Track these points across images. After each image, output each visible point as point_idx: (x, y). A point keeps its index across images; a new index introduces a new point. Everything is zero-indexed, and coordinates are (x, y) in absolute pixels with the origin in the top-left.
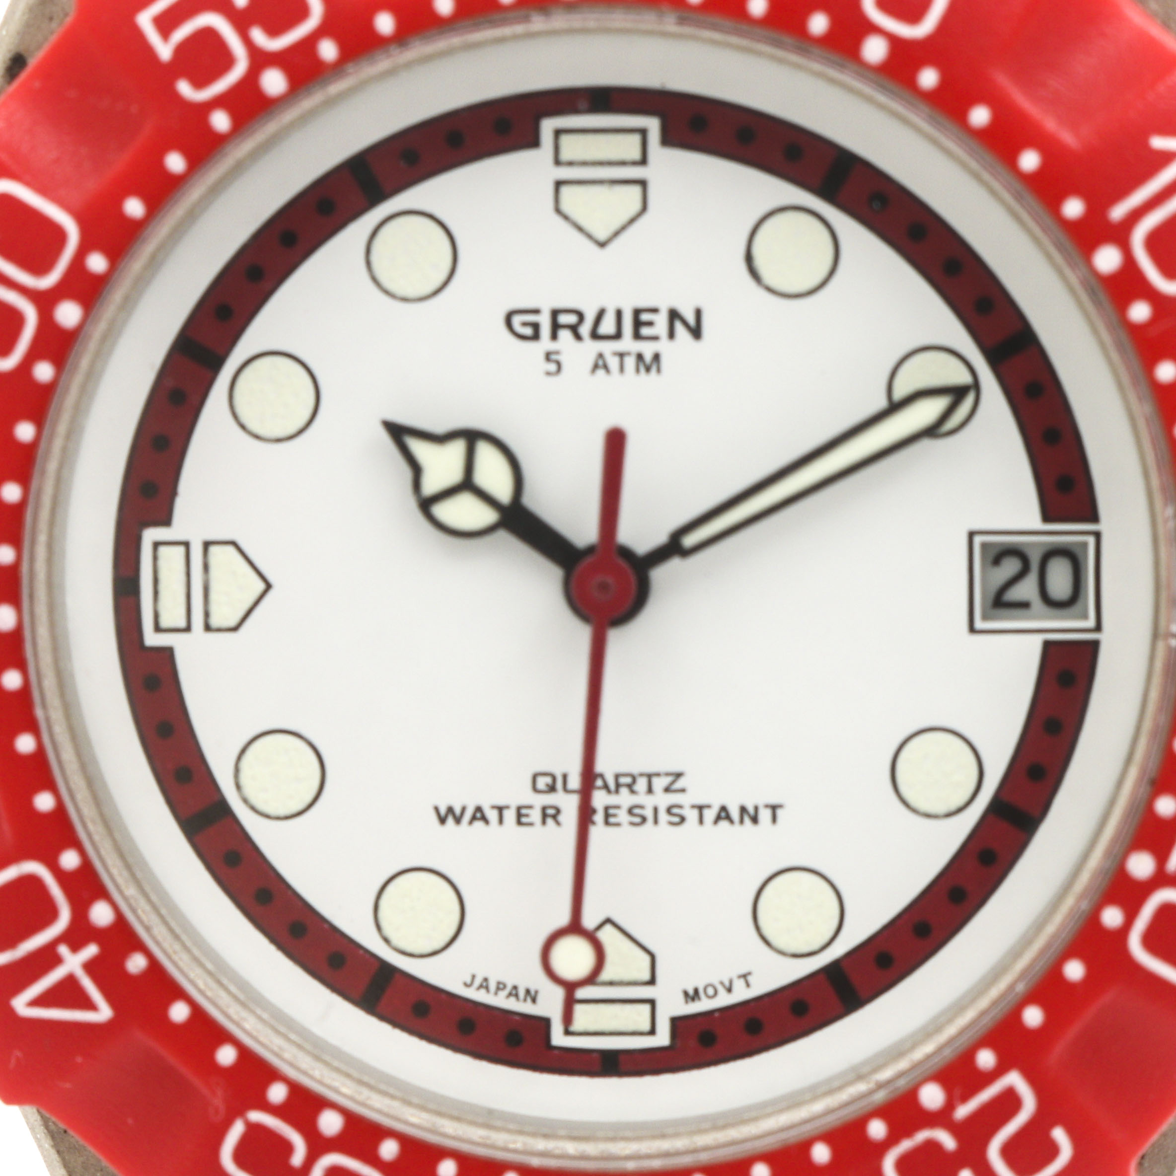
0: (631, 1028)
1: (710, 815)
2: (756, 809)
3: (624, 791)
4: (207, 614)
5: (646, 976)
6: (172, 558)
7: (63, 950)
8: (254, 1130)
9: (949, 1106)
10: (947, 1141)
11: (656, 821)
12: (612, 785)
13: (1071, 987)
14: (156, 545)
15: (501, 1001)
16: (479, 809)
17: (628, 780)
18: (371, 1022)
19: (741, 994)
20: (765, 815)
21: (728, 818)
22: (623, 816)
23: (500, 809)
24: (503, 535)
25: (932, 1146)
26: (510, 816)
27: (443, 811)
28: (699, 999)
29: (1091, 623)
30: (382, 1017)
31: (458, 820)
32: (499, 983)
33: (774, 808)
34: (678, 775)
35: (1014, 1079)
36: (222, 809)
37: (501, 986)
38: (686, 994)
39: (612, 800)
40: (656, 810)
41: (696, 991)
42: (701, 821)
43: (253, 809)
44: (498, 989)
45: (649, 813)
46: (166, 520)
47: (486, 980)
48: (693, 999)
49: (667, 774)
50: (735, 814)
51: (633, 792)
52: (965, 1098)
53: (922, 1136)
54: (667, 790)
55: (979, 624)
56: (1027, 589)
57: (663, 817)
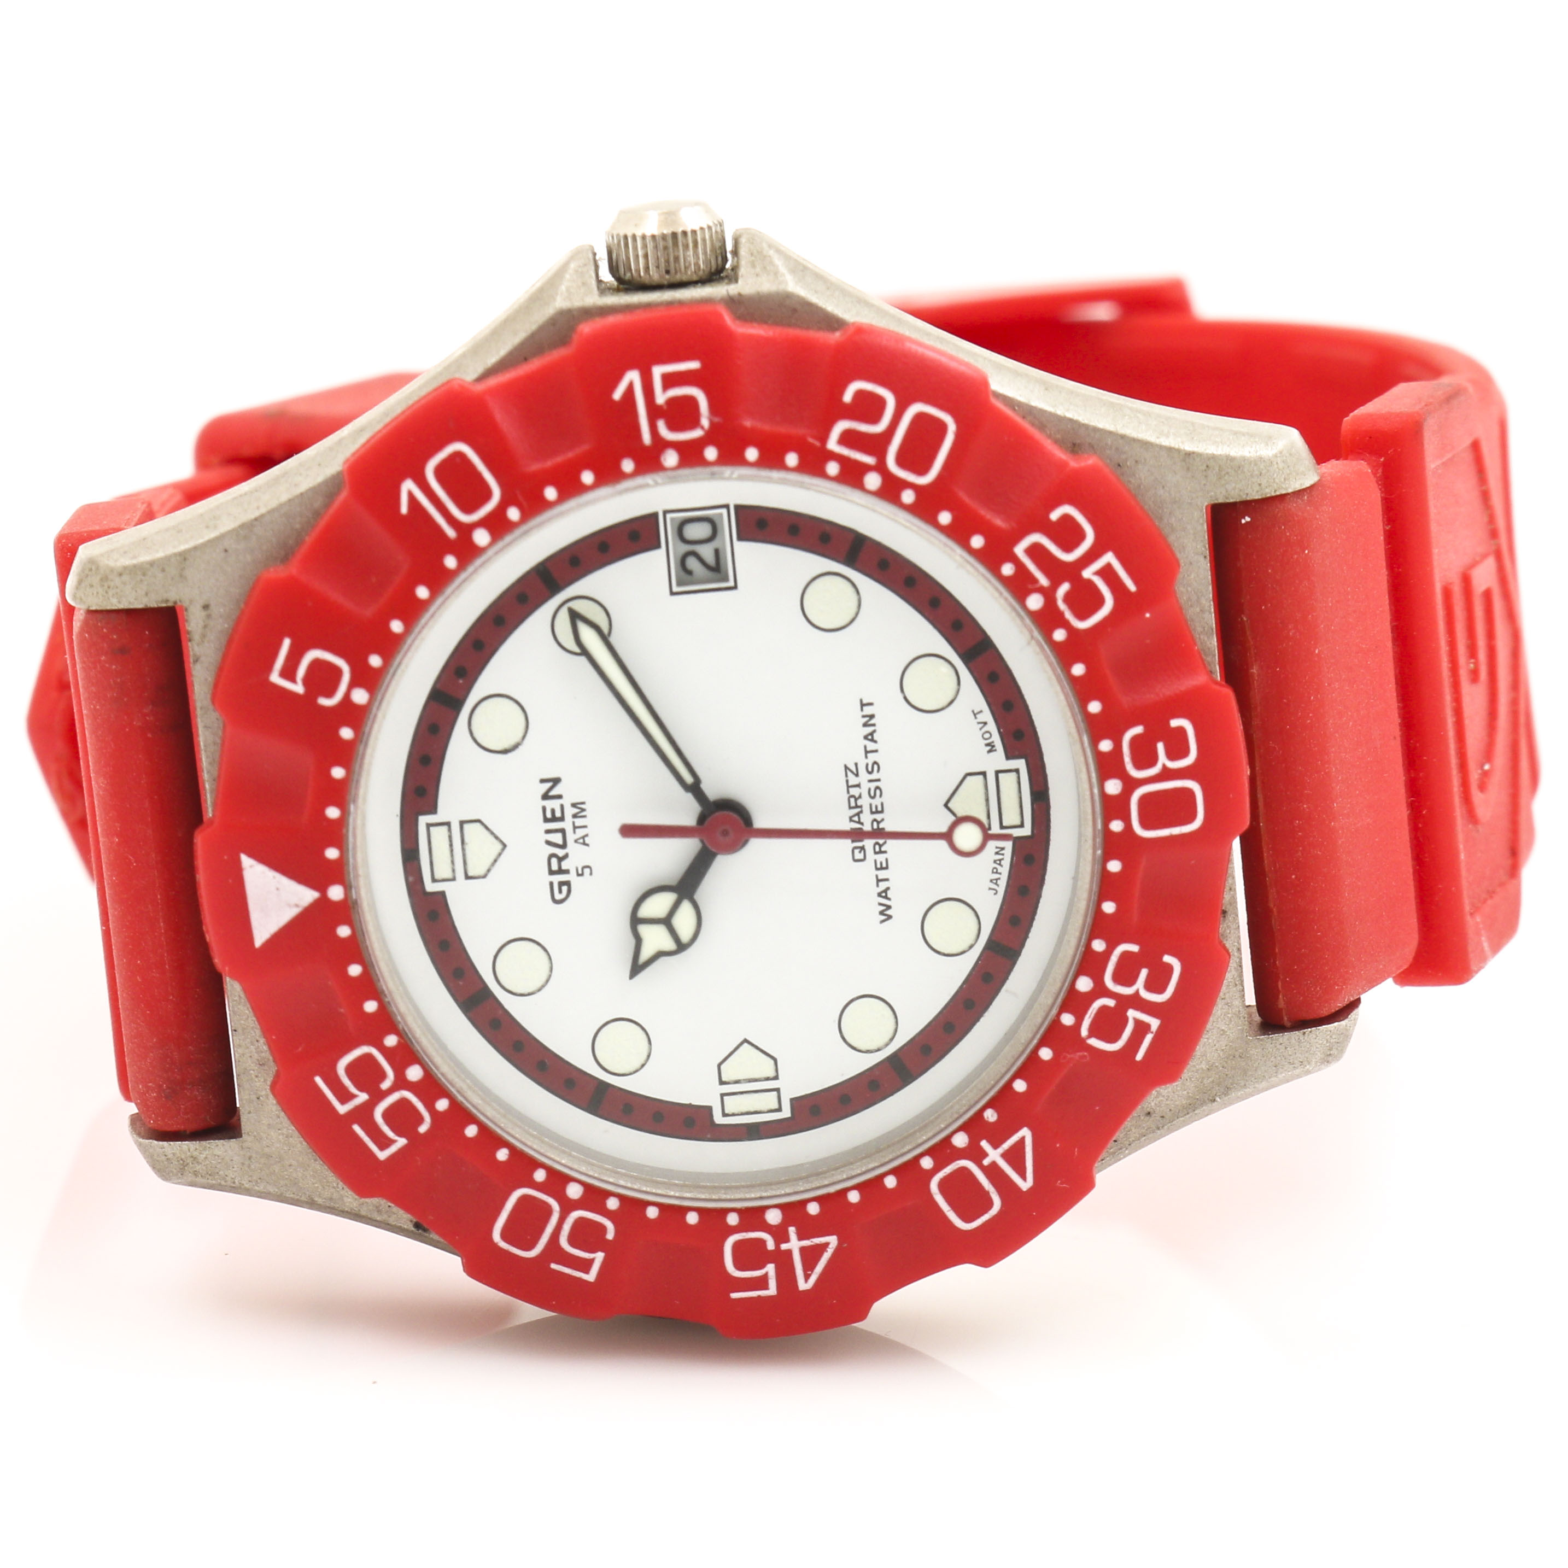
0: (1016, 786)
1: (871, 746)
2: (864, 716)
3: (859, 802)
4: (768, 1079)
5: (981, 777)
6: (733, 1104)
7: (986, 1162)
8: (1093, 1032)
9: (1041, 590)
10: (1064, 588)
11: (878, 780)
12: (857, 809)
13: (954, 520)
14: (725, 1115)
15: (1005, 870)
16: (879, 895)
17: (852, 800)
18: (1025, 952)
19: (987, 716)
20: (868, 711)
21: (872, 734)
22: (877, 802)
23: (878, 881)
24: (698, 896)
25: (1068, 598)
26: (882, 875)
27: (883, 918)
28: (993, 742)
29: (724, 511)
30: (1023, 945)
31: (889, 907)
32: (993, 872)
33: (863, 705)
34: (846, 768)
35: (1019, 550)
36: (893, 1059)
37: (995, 871)
38: (990, 751)
39: (866, 809)
40: (870, 781)
41: (987, 745)
42: (876, 751)
43: (892, 1039)
44: (997, 872)
45: (873, 785)
46: (709, 1109)
47: (991, 881)
48: (994, 746)
49: (846, 775)
50: (869, 730)
51: (860, 797)
52: (1036, 581)
53: (1062, 605)
54: (857, 775)
55: (731, 583)
56: (707, 552)
57: (875, 776)
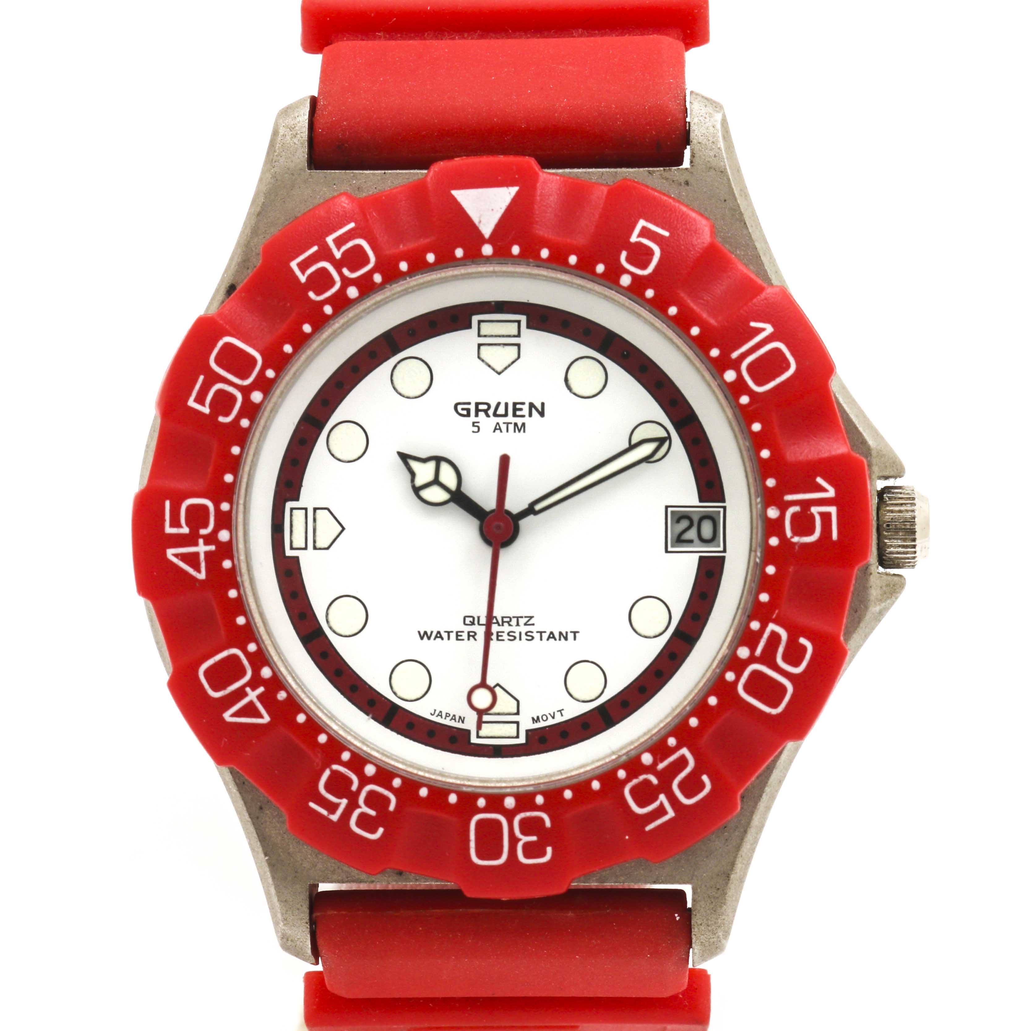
0: (507, 735)
1: (545, 636)
2: (567, 633)
3: (506, 624)
4: (315, 542)
5: (515, 711)
6: (299, 516)
7: (248, 689)
8: (334, 774)
9: (655, 764)
10: (654, 780)
11: (520, 639)
12: (500, 623)
13: (712, 708)
14: (292, 509)
15: (447, 722)
16: (439, 632)
17: (508, 620)
18: (388, 731)
19: (559, 719)
20: (571, 636)
21: (554, 637)
22: (505, 637)
23: (449, 633)
24: (452, 505)
25: (647, 782)
26: (453, 636)
27: (422, 634)
28: (539, 721)
29: (721, 549)
30: (392, 730)
31: (429, 638)
32: (447, 713)
33: (575, 633)
34: (531, 617)
35: (685, 751)
36: (320, 632)
37: (448, 715)
38: (533, 719)
39: (500, 629)
40: (520, 633)
41: (538, 717)
42: (541, 639)
43: (334, 632)
44: (446, 716)
45: (517, 635)
46: (297, 499)
47: (441, 712)
48: (536, 722)
49: (526, 617)
50: (557, 636)
51: (510, 625)
52: (662, 761)
53: (642, 777)
54: (525, 624)
55: (670, 549)
56: (692, 534)
57: (524, 637)
